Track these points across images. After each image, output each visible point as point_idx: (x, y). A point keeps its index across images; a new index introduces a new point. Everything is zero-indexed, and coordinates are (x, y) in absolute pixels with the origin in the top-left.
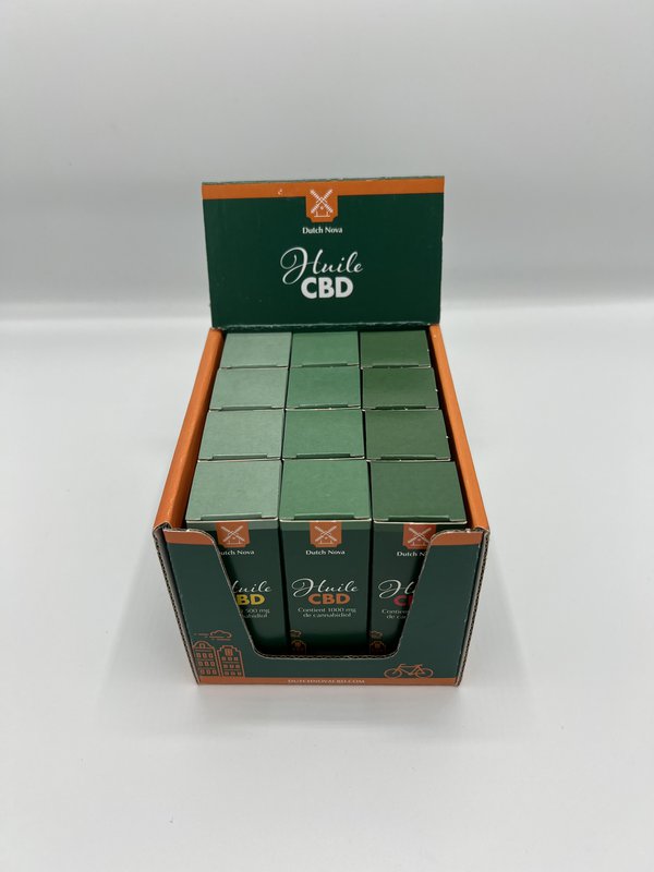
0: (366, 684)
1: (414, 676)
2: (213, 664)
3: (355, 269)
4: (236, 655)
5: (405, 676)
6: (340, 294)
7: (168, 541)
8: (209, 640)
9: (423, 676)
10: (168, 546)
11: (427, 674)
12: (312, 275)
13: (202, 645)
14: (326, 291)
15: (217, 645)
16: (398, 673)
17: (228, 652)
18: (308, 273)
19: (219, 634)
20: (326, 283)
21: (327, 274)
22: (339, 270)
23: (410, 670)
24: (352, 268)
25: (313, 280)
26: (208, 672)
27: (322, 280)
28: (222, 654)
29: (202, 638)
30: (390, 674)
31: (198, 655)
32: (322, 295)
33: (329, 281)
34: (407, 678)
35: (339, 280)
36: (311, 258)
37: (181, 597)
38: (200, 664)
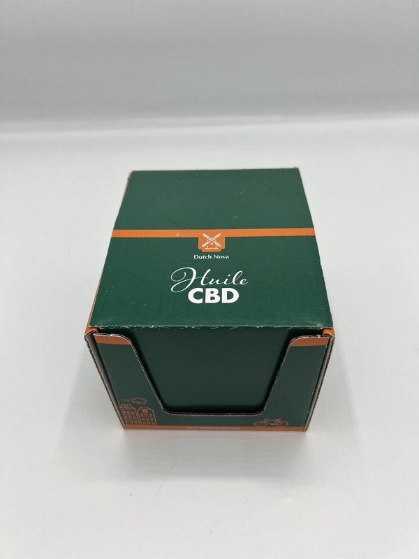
0: (241, 430)
1: (275, 426)
2: (134, 418)
3: (241, 283)
4: (150, 412)
5: (268, 425)
6: (225, 300)
7: (97, 341)
8: (131, 403)
9: (281, 425)
10: (98, 345)
11: (284, 424)
12: (200, 286)
13: (126, 407)
14: (213, 298)
15: (137, 406)
16: (264, 424)
17: (144, 411)
18: (196, 284)
19: (137, 400)
20: (212, 292)
21: (214, 286)
22: (225, 283)
23: (272, 422)
24: (237, 281)
25: (201, 290)
26: (132, 422)
27: (208, 290)
28: (141, 412)
29: (126, 402)
30: (258, 425)
31: (124, 412)
32: (208, 301)
33: (216, 291)
34: (270, 426)
35: (225, 291)
36: (200, 275)
37: (110, 377)
38: (126, 417)
